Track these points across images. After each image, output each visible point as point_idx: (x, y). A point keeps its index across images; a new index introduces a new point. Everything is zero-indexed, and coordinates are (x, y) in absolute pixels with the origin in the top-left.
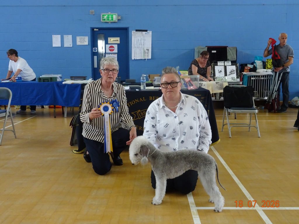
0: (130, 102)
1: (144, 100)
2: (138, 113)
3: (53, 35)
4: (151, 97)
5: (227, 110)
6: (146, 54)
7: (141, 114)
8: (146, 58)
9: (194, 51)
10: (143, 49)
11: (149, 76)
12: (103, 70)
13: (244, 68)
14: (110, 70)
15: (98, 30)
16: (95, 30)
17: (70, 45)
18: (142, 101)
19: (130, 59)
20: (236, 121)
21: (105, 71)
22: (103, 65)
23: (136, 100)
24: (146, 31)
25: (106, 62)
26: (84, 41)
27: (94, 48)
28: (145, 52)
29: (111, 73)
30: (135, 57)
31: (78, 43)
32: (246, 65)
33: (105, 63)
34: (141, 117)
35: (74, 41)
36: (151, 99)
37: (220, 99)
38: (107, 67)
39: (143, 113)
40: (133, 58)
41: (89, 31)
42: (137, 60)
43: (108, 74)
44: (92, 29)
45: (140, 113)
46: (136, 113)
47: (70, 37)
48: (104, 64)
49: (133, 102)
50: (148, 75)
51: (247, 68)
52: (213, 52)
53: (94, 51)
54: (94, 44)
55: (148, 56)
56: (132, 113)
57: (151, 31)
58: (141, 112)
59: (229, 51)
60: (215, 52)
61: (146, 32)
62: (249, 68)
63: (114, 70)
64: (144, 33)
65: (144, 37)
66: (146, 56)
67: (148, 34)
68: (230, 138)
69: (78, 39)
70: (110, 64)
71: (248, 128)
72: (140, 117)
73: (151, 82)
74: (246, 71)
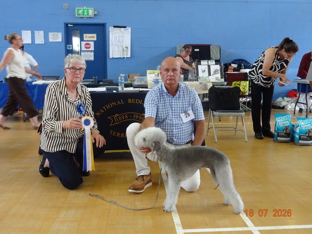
0: (106, 106)
1: (122, 103)
2: (115, 118)
3: (22, 31)
4: (130, 100)
5: (213, 113)
6: (125, 53)
7: (118, 119)
8: (125, 57)
9: (176, 49)
10: (122, 47)
11: (129, 76)
12: (68, 68)
13: (228, 67)
14: (77, 69)
15: (72, 25)
16: (69, 25)
17: (42, 42)
18: (120, 104)
19: (107, 58)
20: (220, 123)
21: (72, 70)
22: (68, 63)
23: (113, 103)
24: (125, 27)
25: (73, 59)
26: (58, 37)
27: (68, 45)
28: (124, 50)
29: (78, 72)
30: (113, 55)
31: (51, 40)
32: (230, 64)
33: (71, 60)
34: (119, 122)
35: (46, 37)
36: (130, 102)
37: (204, 100)
38: (74, 65)
39: (121, 118)
40: (111, 57)
41: (62, 27)
42: (115, 58)
43: (75, 74)
44: (66, 25)
45: (117, 117)
46: (113, 118)
47: (42, 33)
48: (70, 62)
49: (110, 106)
50: (127, 75)
51: (231, 68)
52: (196, 50)
53: (68, 49)
54: (68, 41)
55: (127, 54)
56: (108, 118)
57: (130, 28)
58: (119, 116)
59: (212, 49)
60: (198, 50)
61: (125, 29)
62: (233, 68)
63: (81, 69)
64: (123, 29)
65: (122, 34)
66: (125, 55)
67: (127, 30)
68: (216, 142)
69: (51, 35)
70: (77, 62)
71: (235, 131)
72: (117, 122)
73: (130, 82)
74: (229, 70)
